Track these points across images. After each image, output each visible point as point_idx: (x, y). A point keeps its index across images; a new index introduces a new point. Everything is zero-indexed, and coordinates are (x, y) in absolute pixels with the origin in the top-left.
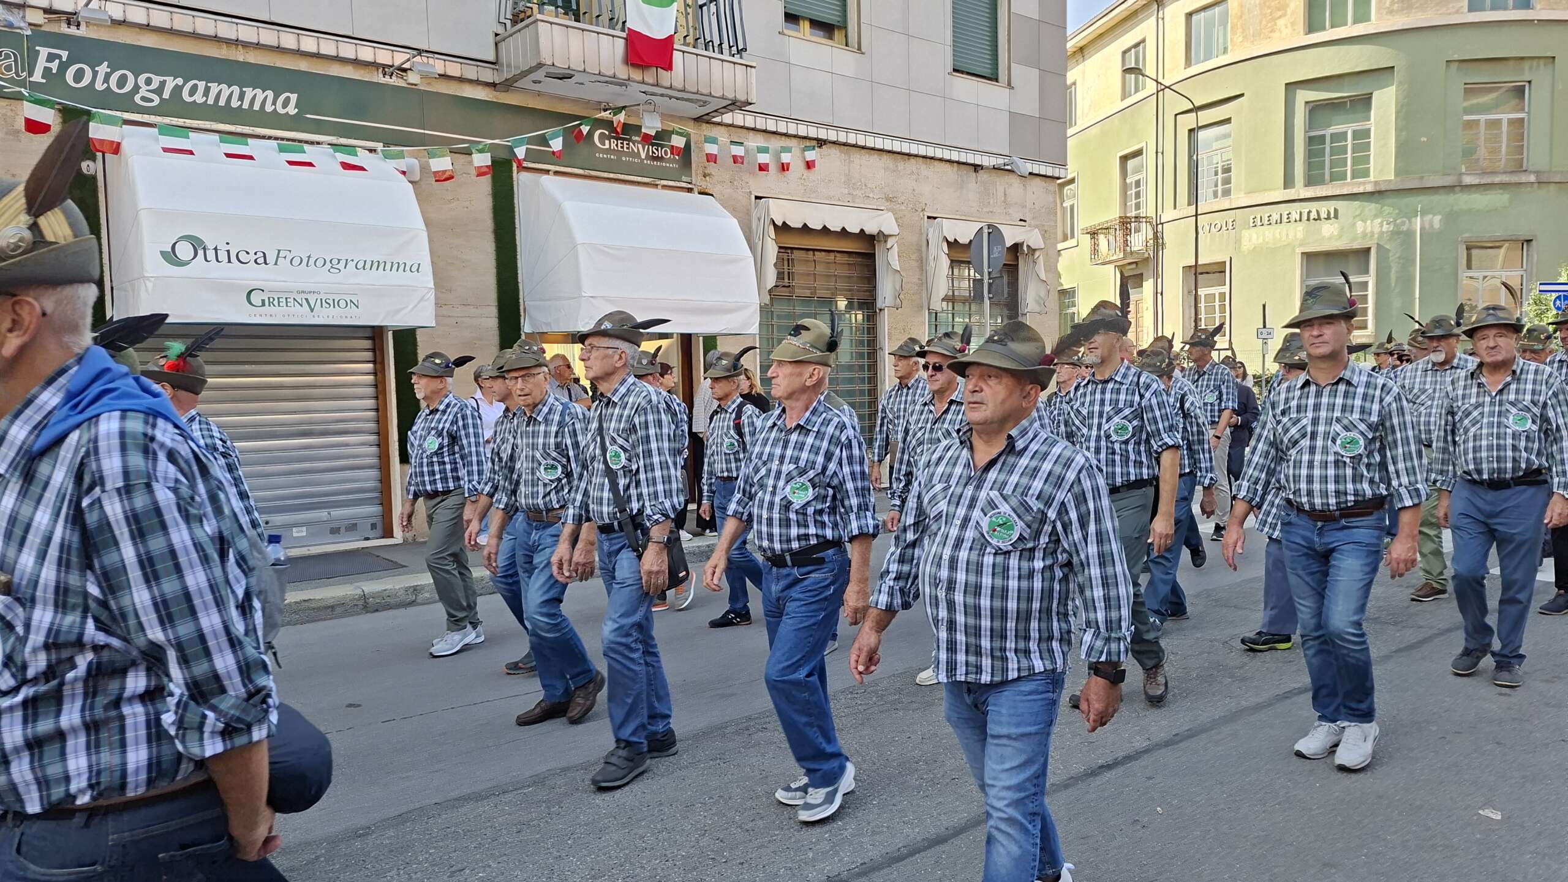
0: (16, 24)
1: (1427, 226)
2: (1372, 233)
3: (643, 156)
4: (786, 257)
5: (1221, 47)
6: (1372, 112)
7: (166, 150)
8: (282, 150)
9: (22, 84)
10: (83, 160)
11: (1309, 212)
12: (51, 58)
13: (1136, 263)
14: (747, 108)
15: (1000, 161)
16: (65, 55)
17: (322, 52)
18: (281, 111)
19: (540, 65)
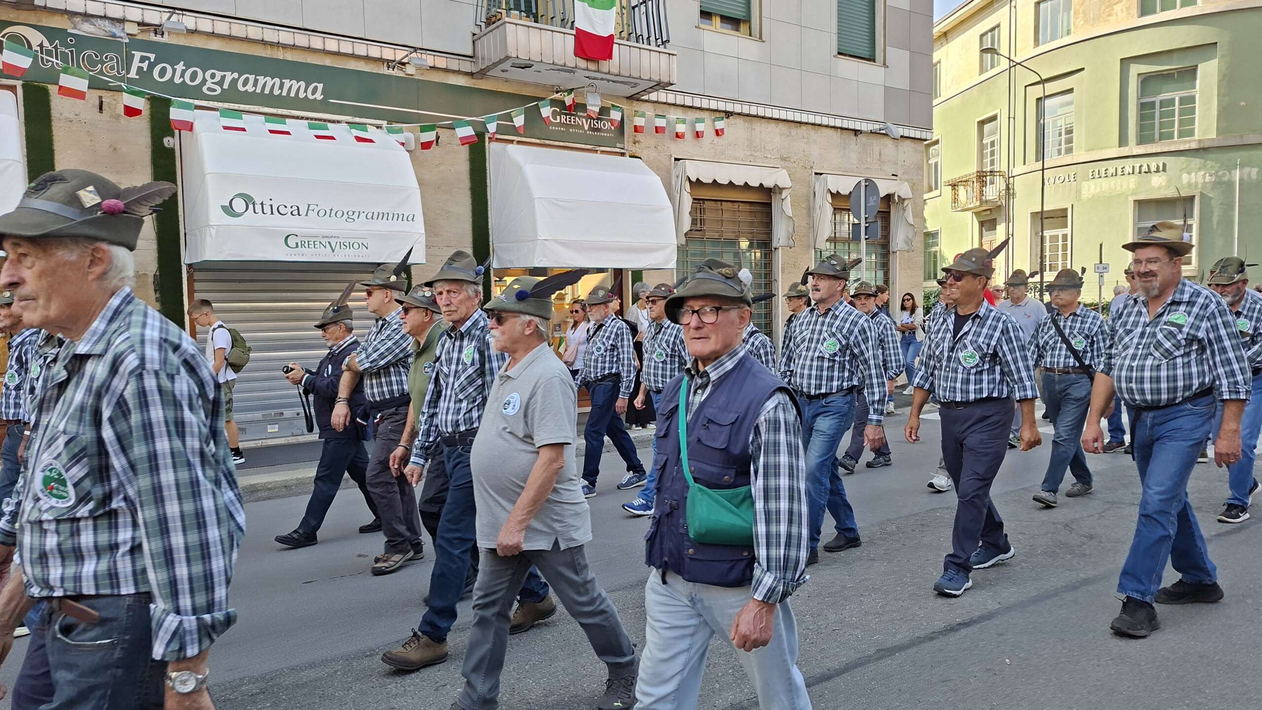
0: (118, 34)
1: (1245, 177)
2: (1196, 183)
3: (586, 128)
4: (698, 207)
5: (1065, 29)
6: (1198, 82)
7: (226, 128)
8: (311, 127)
9: (122, 79)
10: (165, 136)
11: (1141, 166)
12: (143, 60)
13: (990, 210)
14: (669, 88)
15: (877, 127)
16: (152, 57)
17: (342, 51)
18: (311, 97)
19: (508, 58)
